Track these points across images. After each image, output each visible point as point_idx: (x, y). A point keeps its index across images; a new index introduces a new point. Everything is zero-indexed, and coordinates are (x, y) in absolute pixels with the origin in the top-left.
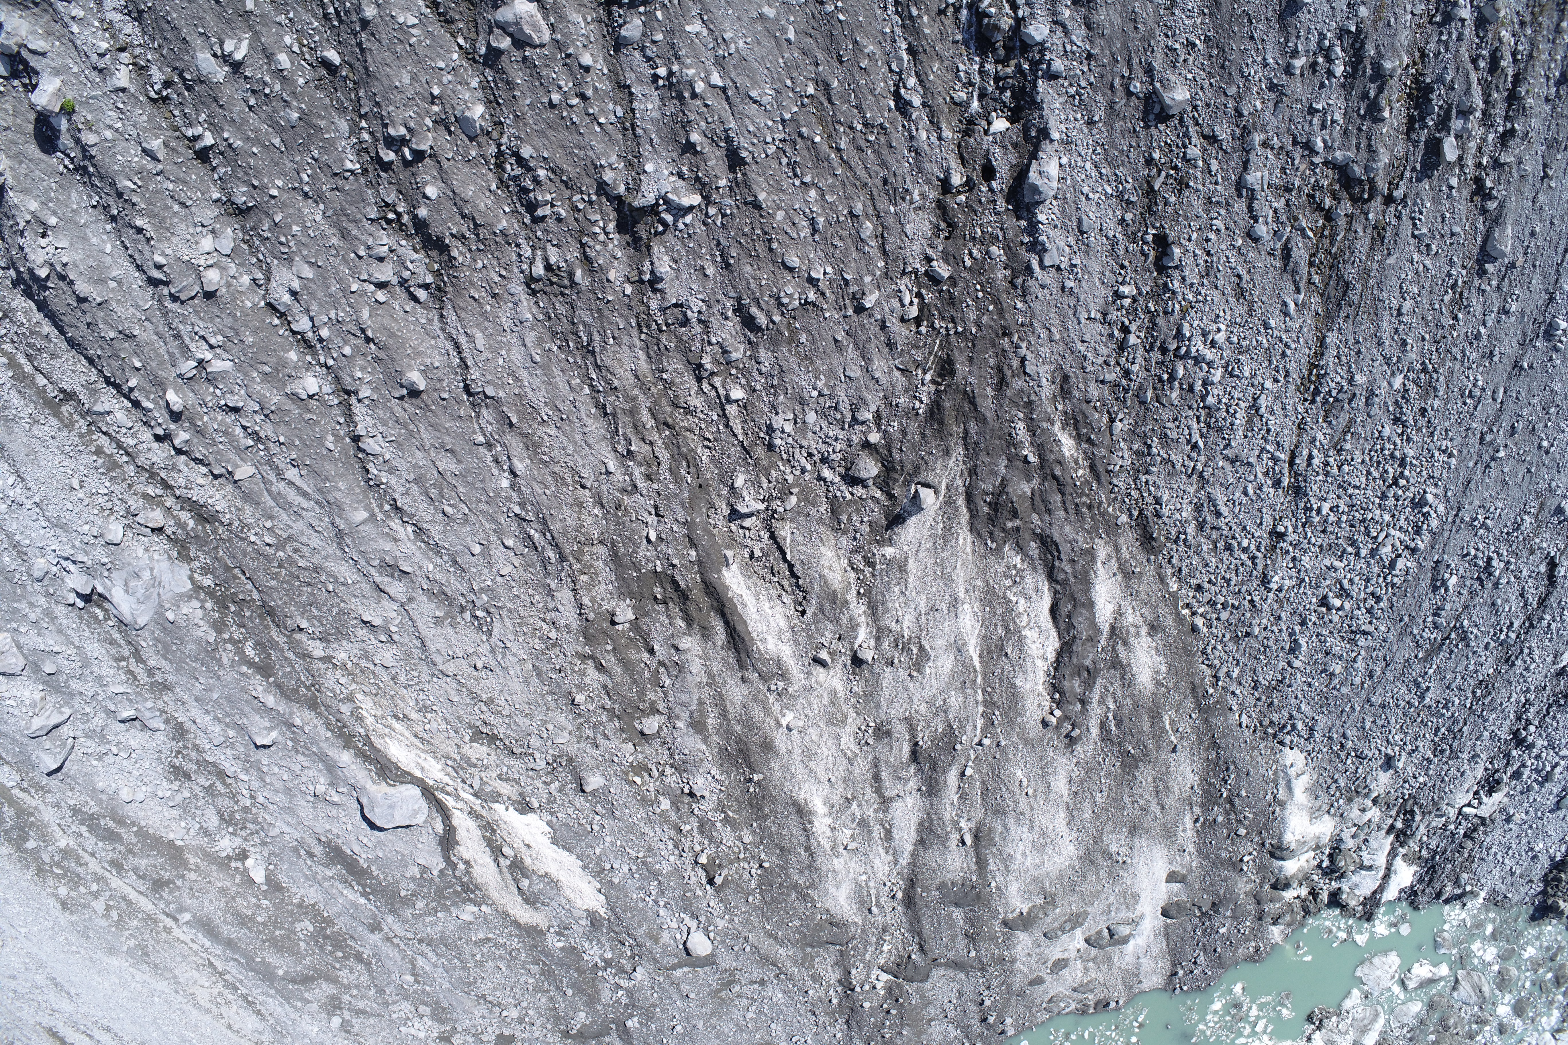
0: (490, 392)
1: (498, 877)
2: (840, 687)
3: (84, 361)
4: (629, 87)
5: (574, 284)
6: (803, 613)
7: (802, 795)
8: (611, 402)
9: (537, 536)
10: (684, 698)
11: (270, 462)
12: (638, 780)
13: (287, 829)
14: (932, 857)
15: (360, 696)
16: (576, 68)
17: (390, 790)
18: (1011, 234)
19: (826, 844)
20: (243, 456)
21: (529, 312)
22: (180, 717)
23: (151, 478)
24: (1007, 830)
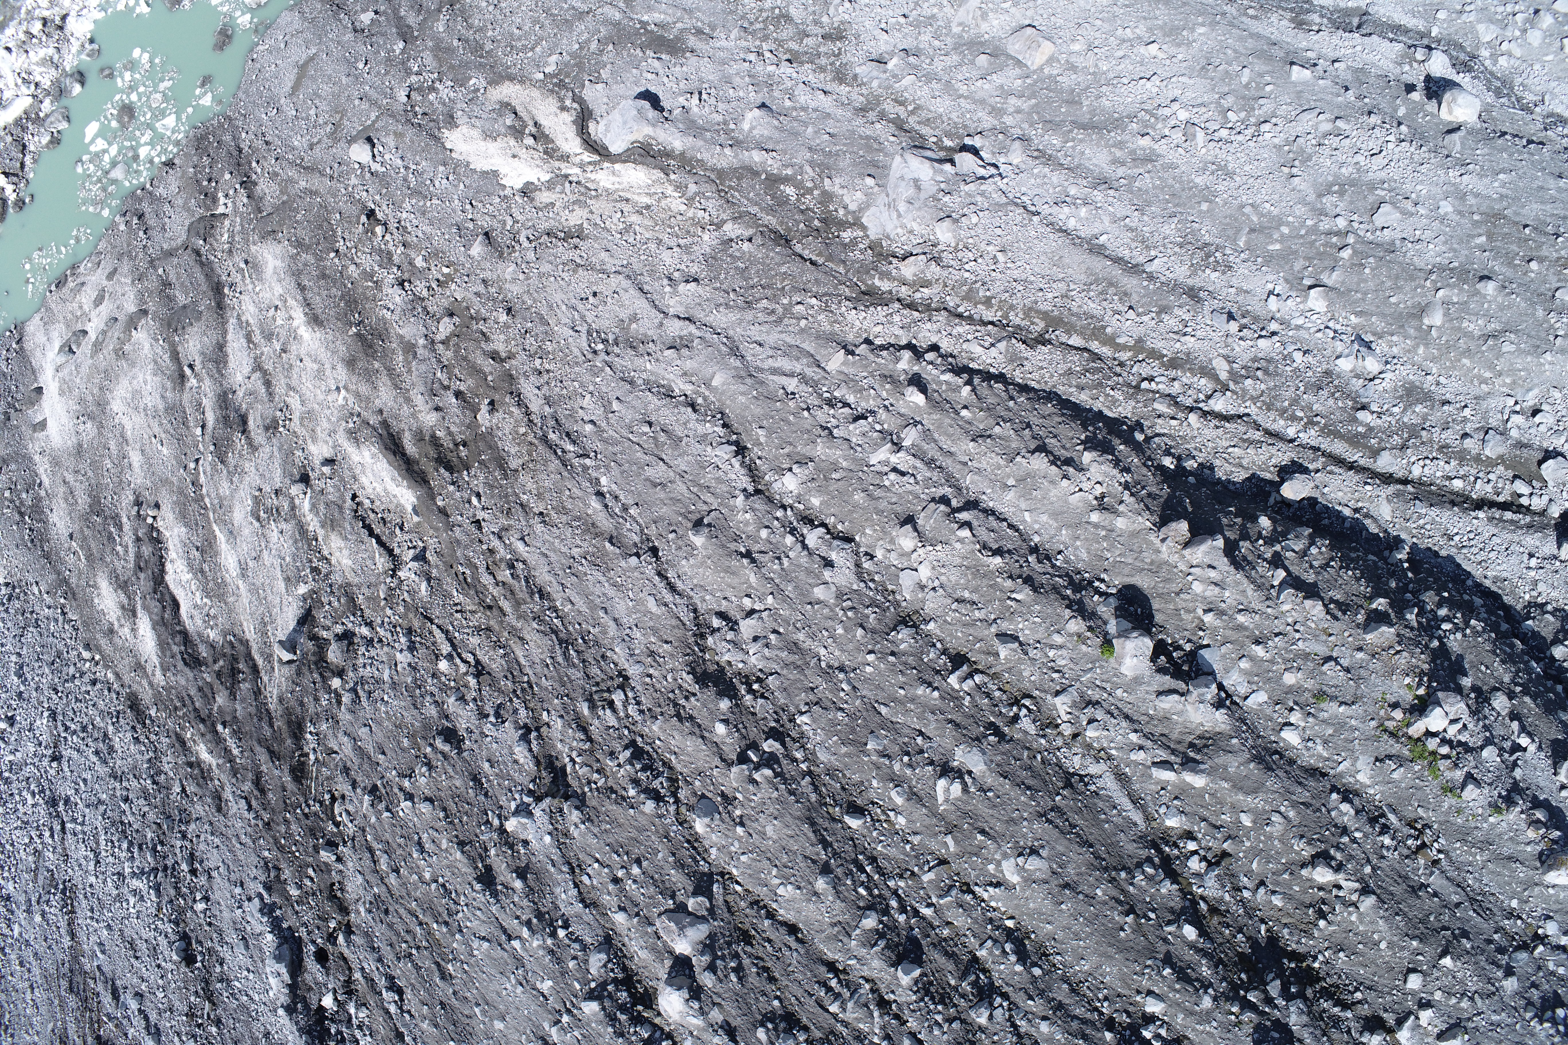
0: (634, 561)
1: (535, 112)
2: (313, 448)
3: (1033, 384)
4: (586, 907)
5: (589, 700)
6: (354, 496)
7: (318, 334)
8: (535, 605)
9: (570, 447)
10: (423, 367)
11: (815, 385)
12: (446, 270)
13: (723, 43)
14: (211, 339)
15: (683, 208)
16: (628, 905)
17: (632, 138)
18: (289, 912)
19: (291, 302)
20: (842, 377)
21: (620, 654)
22: (844, 89)
23: (929, 305)
24: (163, 397)
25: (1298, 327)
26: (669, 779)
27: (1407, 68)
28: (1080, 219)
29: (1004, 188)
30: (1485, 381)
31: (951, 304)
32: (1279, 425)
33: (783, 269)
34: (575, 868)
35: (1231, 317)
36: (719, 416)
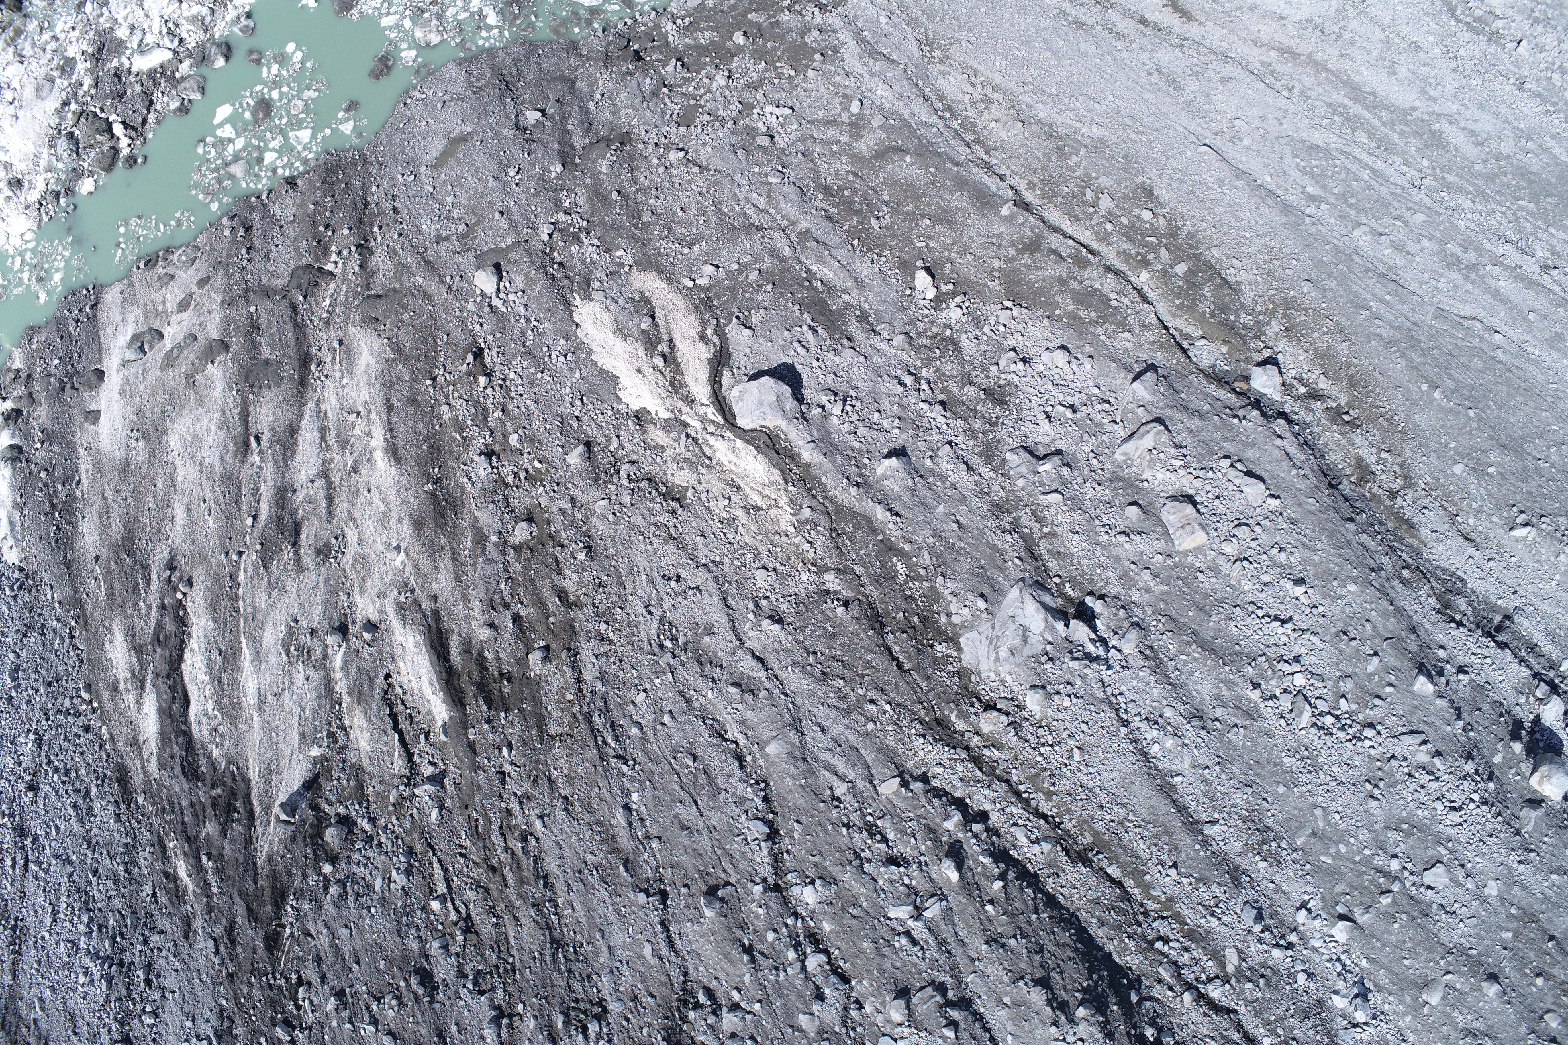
0: (642, 898)
1: (673, 326)
2: (358, 599)
3: (1061, 901)
5: (566, 1014)
6: (388, 676)
7: (393, 470)
8: (537, 891)
9: (611, 741)
10: (489, 570)
11: (862, 801)
12: (537, 465)
13: (884, 346)
14: (285, 416)
15: (791, 529)
17: (764, 421)
19: (374, 416)
20: (889, 806)
21: (605, 983)
22: (988, 473)
23: (994, 769)
24: (222, 459)
25: (1315, 949)
27: (1522, 700)
28: (1163, 749)
29: (1106, 679)
31: (1015, 778)
32: (1258, 1032)
33: (869, 657)
35: (1260, 915)
36: (762, 785)
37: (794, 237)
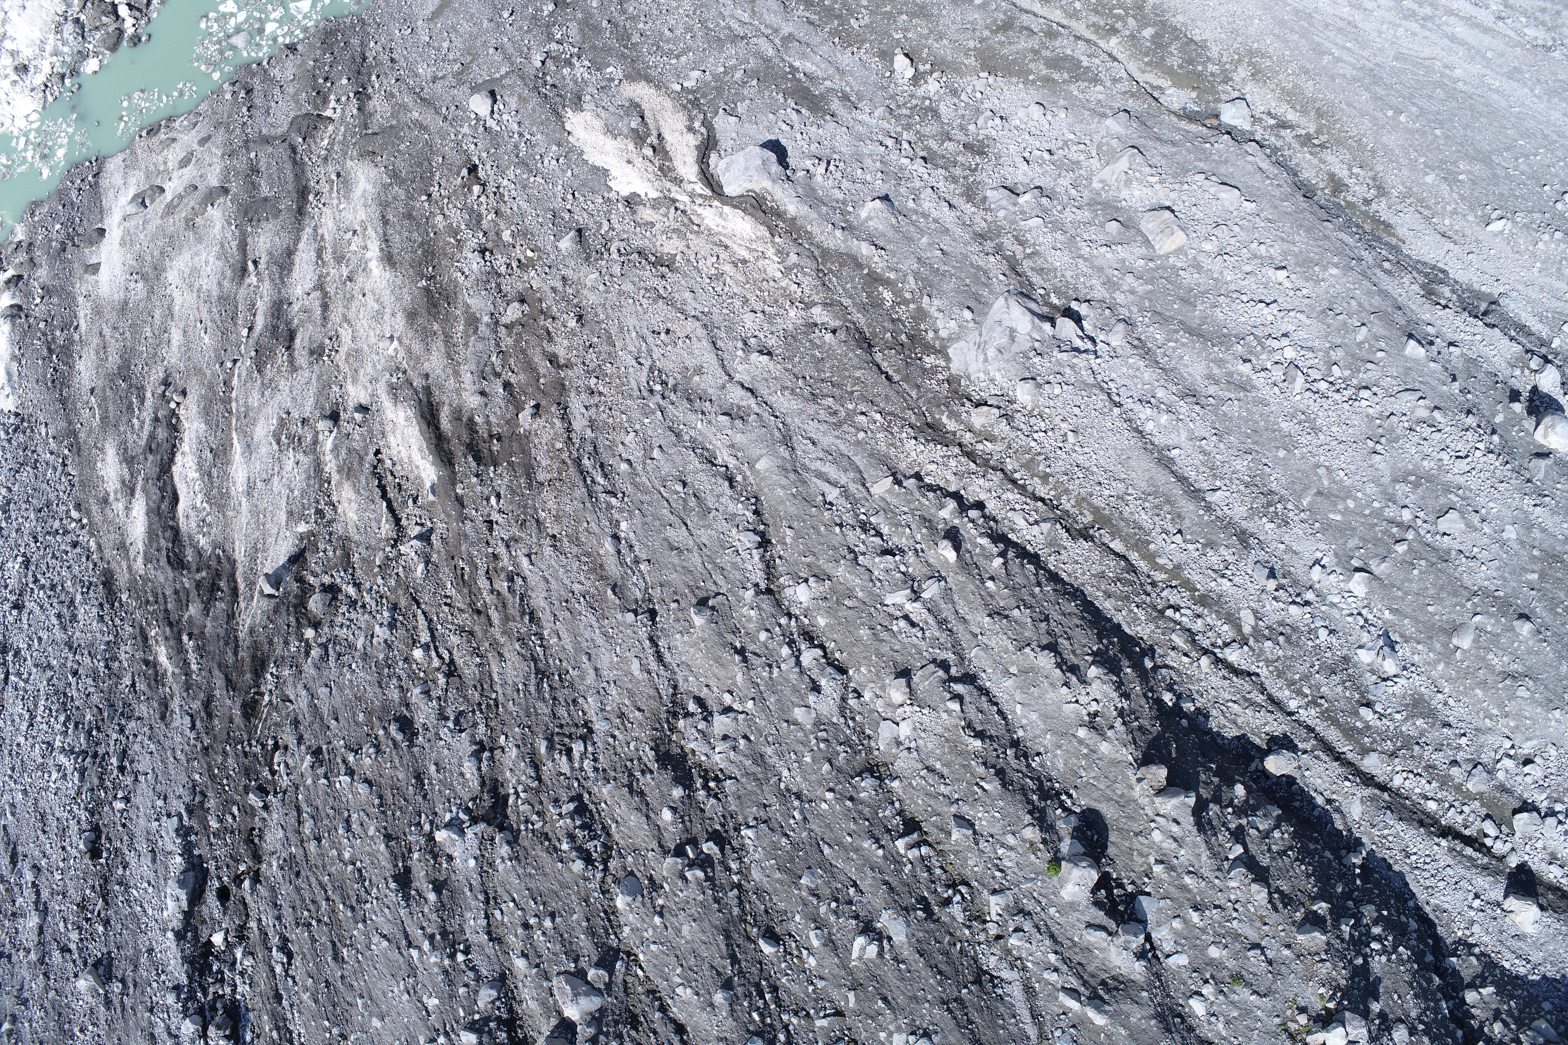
0: (630, 617)
1: (662, 123)
2: (350, 388)
3: (1064, 576)
4: (491, 939)
5: (549, 739)
6: (378, 452)
7: (388, 275)
8: (522, 626)
9: (600, 479)
10: (480, 346)
11: (854, 502)
12: (530, 254)
13: (866, 118)
14: (282, 241)
15: (779, 275)
16: (531, 953)
17: (750, 186)
18: (204, 841)
19: (370, 232)
20: (882, 504)
21: (591, 705)
22: (969, 208)
23: (988, 461)
24: (219, 284)
25: (1333, 605)
26: (604, 845)
27: (1517, 372)
28: (1159, 425)
29: (1095, 368)
30: (1490, 717)
31: (1010, 467)
32: (1283, 694)
33: (858, 374)
34: (490, 900)
35: (1272, 574)
36: (753, 500)
37: (777, 41)
